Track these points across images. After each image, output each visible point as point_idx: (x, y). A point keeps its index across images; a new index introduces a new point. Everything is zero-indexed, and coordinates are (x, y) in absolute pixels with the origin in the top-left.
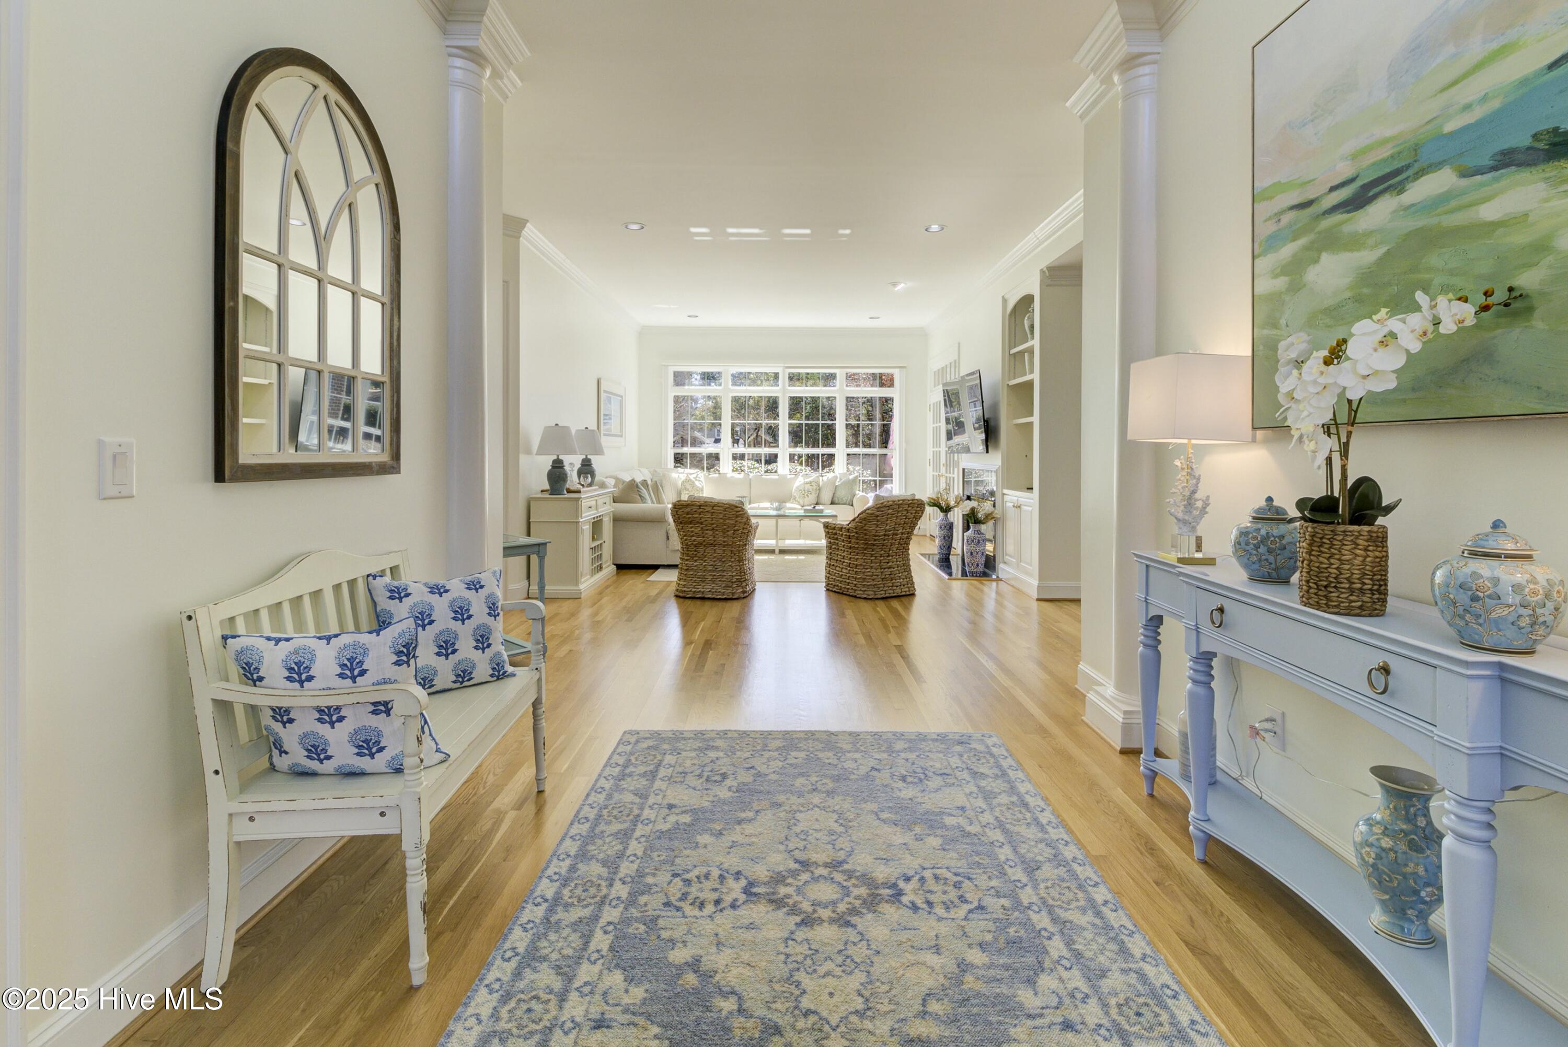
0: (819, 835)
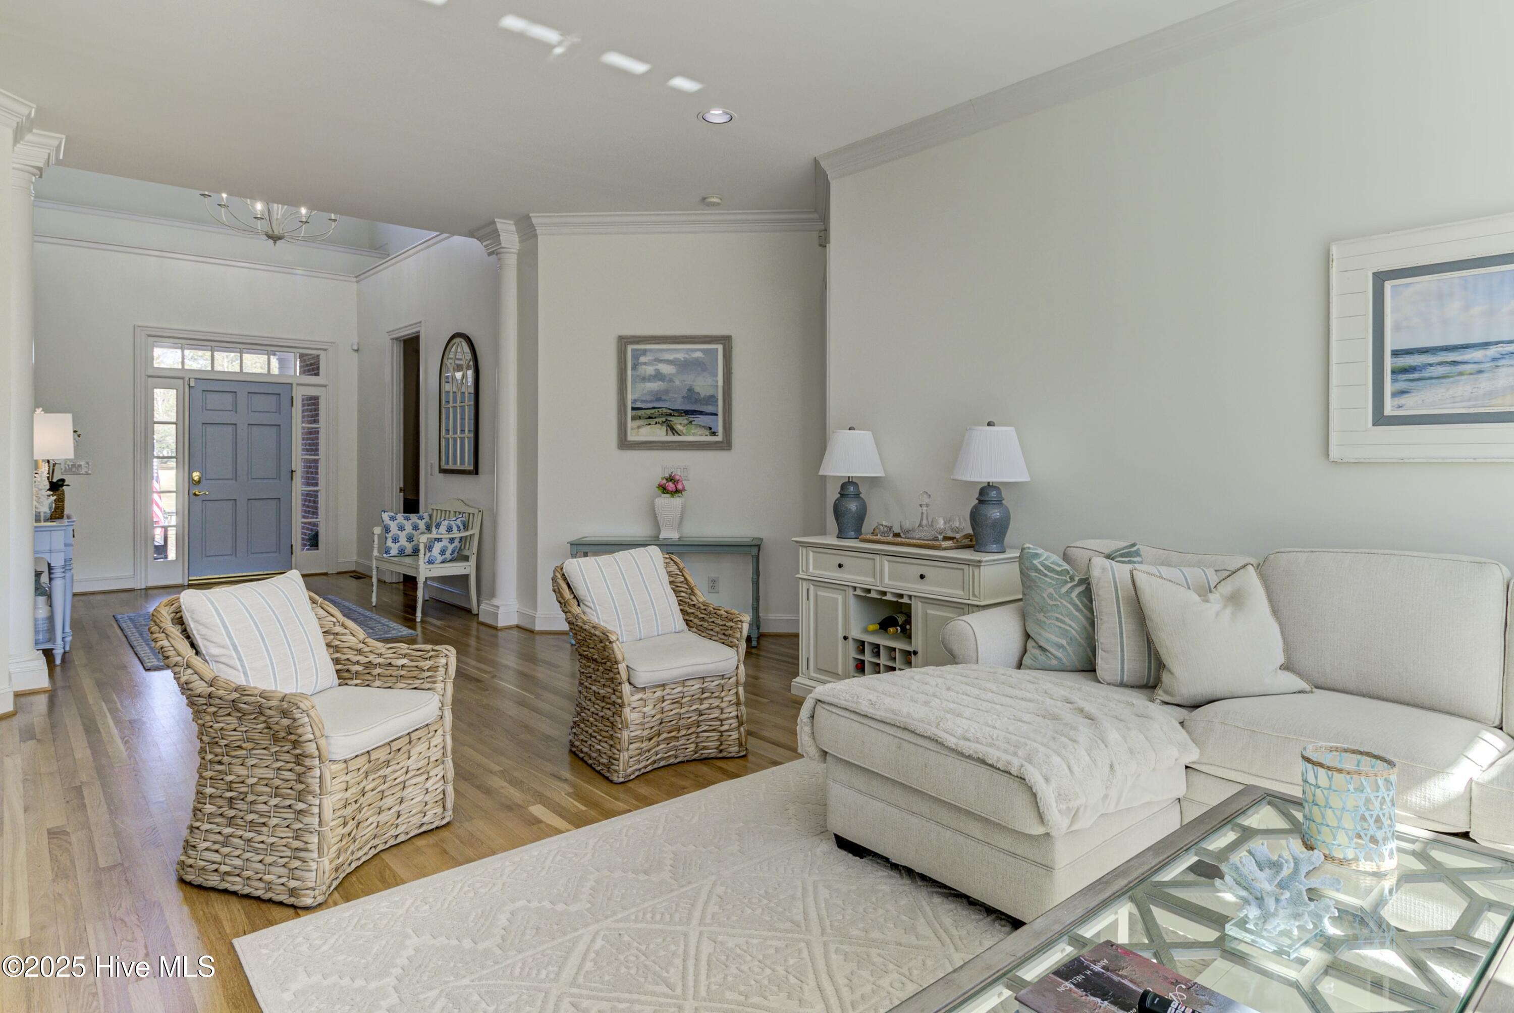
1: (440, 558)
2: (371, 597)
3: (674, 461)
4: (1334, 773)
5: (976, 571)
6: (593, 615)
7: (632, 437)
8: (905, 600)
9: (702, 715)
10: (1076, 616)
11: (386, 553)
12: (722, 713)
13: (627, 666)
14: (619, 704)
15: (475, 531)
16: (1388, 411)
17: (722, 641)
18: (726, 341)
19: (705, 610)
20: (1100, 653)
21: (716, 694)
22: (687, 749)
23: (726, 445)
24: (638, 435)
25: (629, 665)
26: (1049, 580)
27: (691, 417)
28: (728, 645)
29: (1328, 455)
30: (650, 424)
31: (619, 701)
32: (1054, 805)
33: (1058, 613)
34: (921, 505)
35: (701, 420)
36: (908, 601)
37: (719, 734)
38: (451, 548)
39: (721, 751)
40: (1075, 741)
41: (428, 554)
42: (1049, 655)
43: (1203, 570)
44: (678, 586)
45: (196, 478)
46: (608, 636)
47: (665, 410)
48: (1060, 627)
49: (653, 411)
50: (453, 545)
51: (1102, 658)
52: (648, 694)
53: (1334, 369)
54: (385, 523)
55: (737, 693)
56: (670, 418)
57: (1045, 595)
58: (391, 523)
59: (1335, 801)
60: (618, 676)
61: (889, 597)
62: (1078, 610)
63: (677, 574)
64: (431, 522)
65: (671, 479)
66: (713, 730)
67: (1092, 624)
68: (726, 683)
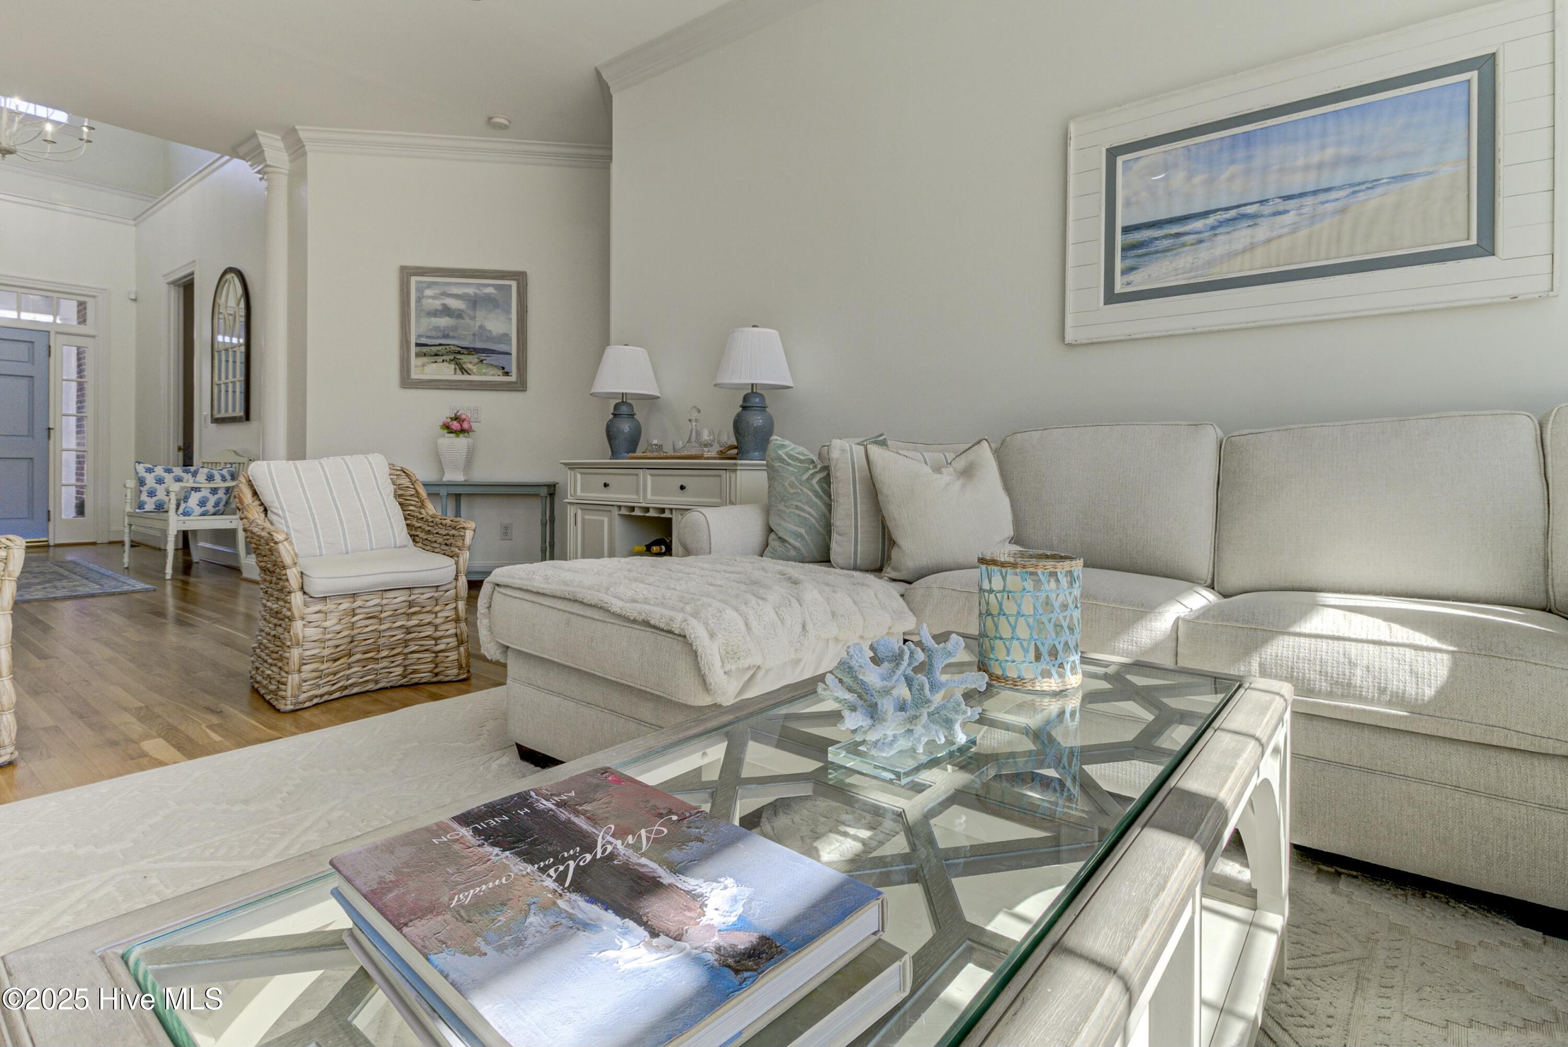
2: (123, 558)
3: (463, 401)
4: (1008, 568)
5: (733, 476)
6: (282, 524)
7: (415, 375)
8: (667, 515)
9: (410, 633)
10: (816, 503)
11: (140, 508)
12: (436, 630)
13: (302, 573)
14: (288, 618)
16: (1119, 288)
17: (443, 552)
18: (520, 277)
19: (432, 522)
20: (835, 536)
21: (429, 609)
22: (391, 673)
23: (520, 386)
24: (423, 373)
25: (305, 572)
26: (791, 469)
27: (483, 356)
28: (448, 556)
29: (1063, 338)
30: (436, 362)
31: (289, 614)
32: (718, 664)
33: (798, 501)
34: (690, 420)
35: (492, 359)
36: (670, 516)
37: (434, 655)
39: (437, 675)
40: (763, 599)
41: (182, 507)
42: (788, 546)
43: (944, 455)
44: (406, 500)
46: (272, 535)
47: (453, 348)
48: (799, 516)
49: (439, 348)
51: (836, 542)
52: (330, 606)
53: (1070, 249)
54: (140, 475)
55: (456, 608)
56: (458, 356)
57: (786, 484)
58: (146, 475)
59: (1010, 608)
60: (286, 584)
61: (652, 514)
62: (817, 496)
63: (408, 487)
65: (457, 418)
66: (426, 650)
67: (829, 507)
68: (441, 596)
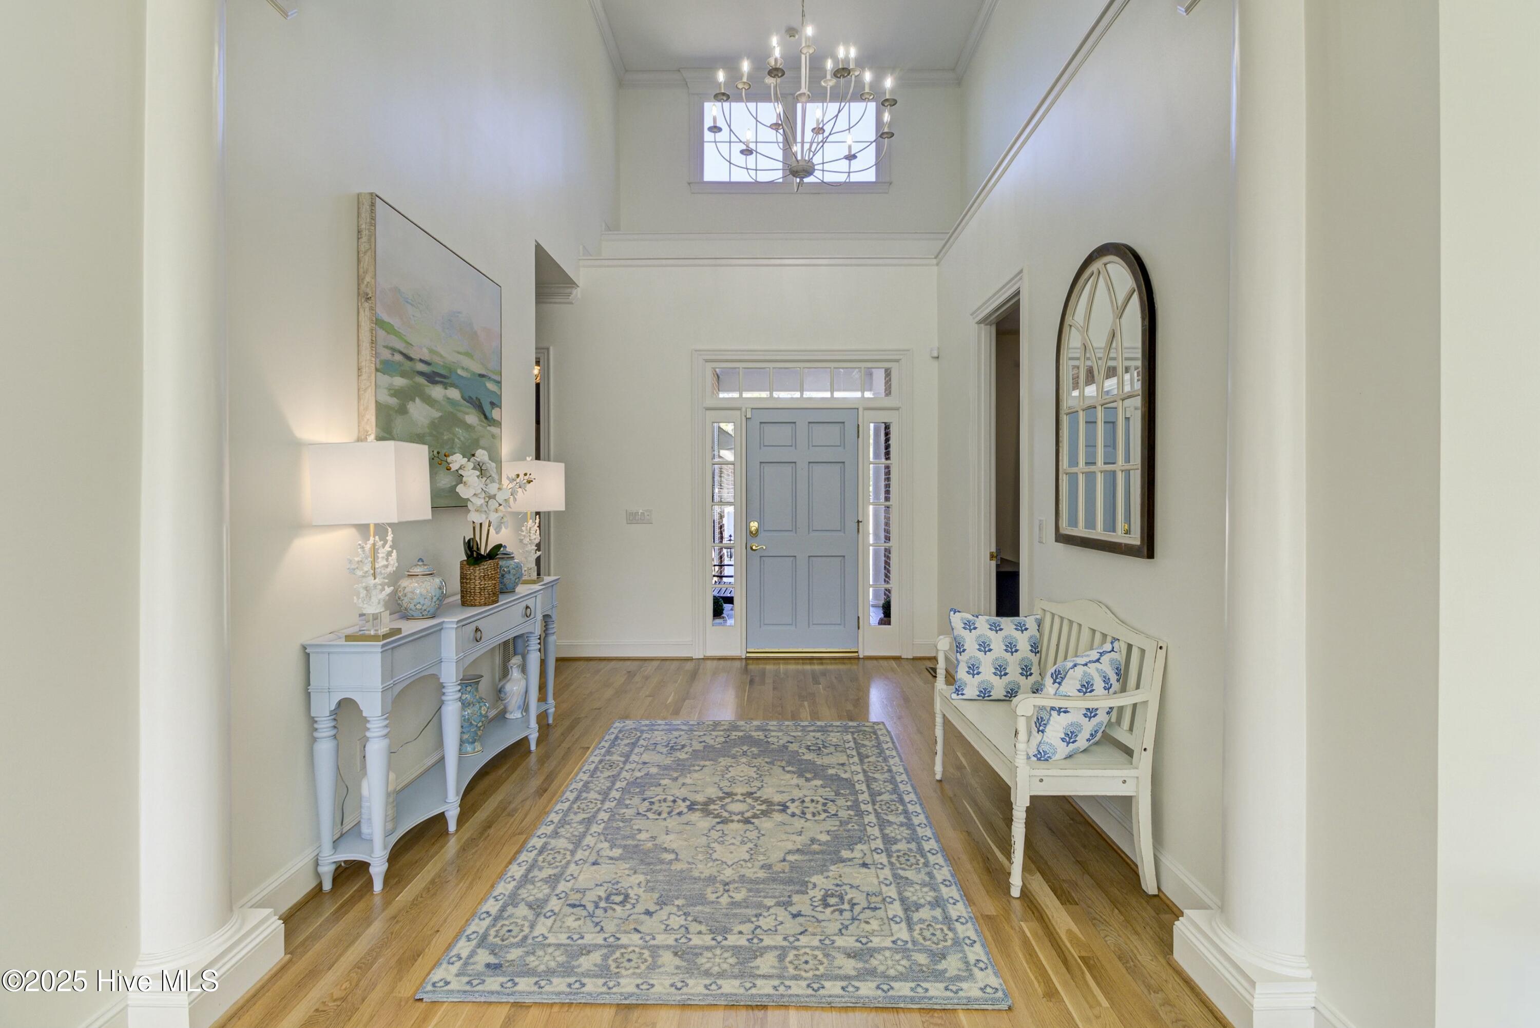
0: (733, 841)
1: (1063, 750)
11: (957, 691)
15: (1148, 694)
38: (1088, 727)
41: (1037, 737)
45: (753, 529)
50: (1095, 721)
54: (956, 633)
58: (965, 634)
64: (1041, 635)
